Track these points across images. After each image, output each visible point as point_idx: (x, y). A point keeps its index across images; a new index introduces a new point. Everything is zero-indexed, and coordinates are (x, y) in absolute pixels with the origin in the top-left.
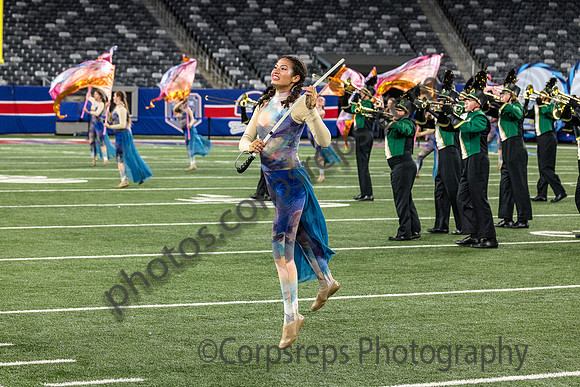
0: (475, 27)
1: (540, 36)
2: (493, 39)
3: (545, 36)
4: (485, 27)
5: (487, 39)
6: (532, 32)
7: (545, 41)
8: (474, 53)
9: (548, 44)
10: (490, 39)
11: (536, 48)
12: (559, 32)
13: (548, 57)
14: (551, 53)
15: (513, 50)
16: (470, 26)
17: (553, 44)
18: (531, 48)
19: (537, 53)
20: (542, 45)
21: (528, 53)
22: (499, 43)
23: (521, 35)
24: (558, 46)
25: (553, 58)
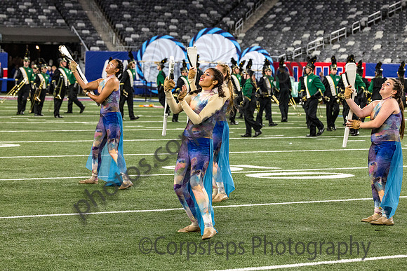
0: (116, 6)
1: (166, 14)
2: (129, 16)
3: (170, 14)
4: (124, 7)
5: (125, 16)
6: (160, 11)
7: (170, 18)
8: (115, 27)
9: (173, 21)
10: (127, 16)
11: (163, 24)
12: (181, 11)
13: (173, 31)
14: (175, 27)
15: (146, 24)
16: (111, 6)
17: (177, 21)
18: (159, 24)
19: (164, 27)
20: (168, 21)
21: (157, 27)
22: (134, 19)
23: (151, 13)
24: (180, 23)
25: (176, 31)
